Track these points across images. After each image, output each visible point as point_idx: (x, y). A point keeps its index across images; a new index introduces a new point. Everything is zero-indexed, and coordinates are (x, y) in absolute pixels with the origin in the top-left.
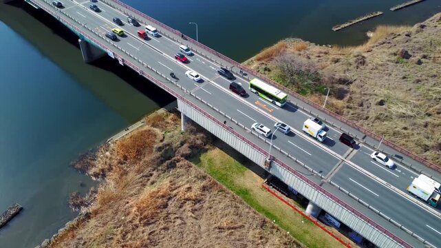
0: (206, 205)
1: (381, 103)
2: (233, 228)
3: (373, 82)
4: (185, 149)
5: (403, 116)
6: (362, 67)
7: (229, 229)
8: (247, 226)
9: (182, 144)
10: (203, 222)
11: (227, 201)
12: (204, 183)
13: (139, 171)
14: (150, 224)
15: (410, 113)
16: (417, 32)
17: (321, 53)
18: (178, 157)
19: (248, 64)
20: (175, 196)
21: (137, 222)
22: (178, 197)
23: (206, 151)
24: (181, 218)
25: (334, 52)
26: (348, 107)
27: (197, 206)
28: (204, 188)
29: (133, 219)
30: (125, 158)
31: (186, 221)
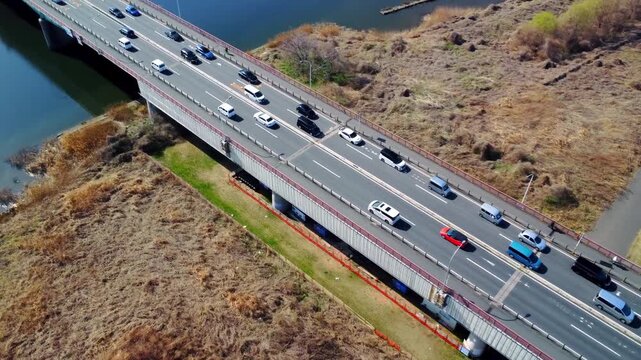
0: (154, 199)
1: (406, 94)
2: (179, 221)
3: (406, 71)
4: (144, 141)
5: (427, 108)
6: (399, 55)
7: (174, 221)
8: (197, 219)
9: (141, 135)
10: (146, 216)
11: (182, 195)
12: (158, 175)
13: (86, 166)
14: (83, 217)
15: (437, 105)
16: (487, 14)
17: (354, 38)
18: (136, 149)
19: (258, 52)
20: (121, 189)
21: (67, 214)
22: (123, 190)
23: (173, 145)
24: (122, 212)
25: (371, 37)
26: (363, 98)
27: (145, 199)
28: (158, 182)
29: (64, 211)
30: (71, 151)
31: (127, 215)
